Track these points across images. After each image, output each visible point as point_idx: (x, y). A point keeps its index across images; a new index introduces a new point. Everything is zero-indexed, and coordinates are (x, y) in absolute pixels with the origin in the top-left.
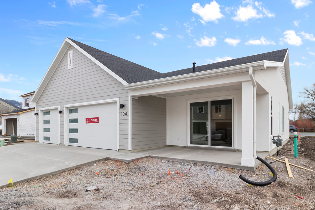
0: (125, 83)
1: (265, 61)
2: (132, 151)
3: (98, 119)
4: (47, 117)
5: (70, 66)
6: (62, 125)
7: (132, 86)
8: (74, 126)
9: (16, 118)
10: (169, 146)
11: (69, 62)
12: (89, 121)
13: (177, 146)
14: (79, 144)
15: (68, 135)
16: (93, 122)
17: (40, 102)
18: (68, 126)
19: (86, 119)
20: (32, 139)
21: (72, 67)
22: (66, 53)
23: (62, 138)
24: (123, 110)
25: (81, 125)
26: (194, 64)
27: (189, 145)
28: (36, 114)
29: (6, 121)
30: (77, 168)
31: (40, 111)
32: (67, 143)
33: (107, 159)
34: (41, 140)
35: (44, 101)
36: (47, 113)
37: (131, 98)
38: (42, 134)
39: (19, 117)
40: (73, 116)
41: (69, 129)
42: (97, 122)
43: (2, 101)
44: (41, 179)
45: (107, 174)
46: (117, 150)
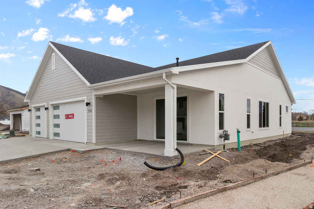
0: (88, 84)
1: (173, 68)
2: (96, 144)
3: (73, 114)
4: (38, 114)
5: (53, 68)
6: (48, 120)
7: (93, 87)
8: (57, 121)
9: (21, 114)
10: (139, 140)
11: (52, 63)
12: (68, 117)
13: (146, 141)
14: (61, 138)
15: (53, 130)
16: (70, 118)
17: (33, 99)
18: (53, 121)
19: (65, 115)
20: (27, 133)
21: (55, 68)
22: (51, 55)
23: (48, 133)
24: (89, 107)
25: (62, 121)
26: (177, 59)
27: (155, 139)
28: (29, 110)
29: (14, 116)
30: (39, 156)
31: (32, 108)
32: (52, 137)
33: (69, 150)
34: (34, 134)
35: (36, 98)
36: (38, 109)
37: (95, 97)
38: (35, 129)
39: (23, 113)
40: (57, 112)
41: (54, 124)
42: (73, 118)
43: (21, 95)
44: (7, 163)
45: (60, 161)
46: (85, 143)
